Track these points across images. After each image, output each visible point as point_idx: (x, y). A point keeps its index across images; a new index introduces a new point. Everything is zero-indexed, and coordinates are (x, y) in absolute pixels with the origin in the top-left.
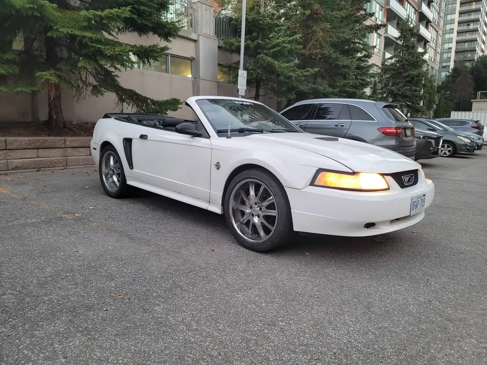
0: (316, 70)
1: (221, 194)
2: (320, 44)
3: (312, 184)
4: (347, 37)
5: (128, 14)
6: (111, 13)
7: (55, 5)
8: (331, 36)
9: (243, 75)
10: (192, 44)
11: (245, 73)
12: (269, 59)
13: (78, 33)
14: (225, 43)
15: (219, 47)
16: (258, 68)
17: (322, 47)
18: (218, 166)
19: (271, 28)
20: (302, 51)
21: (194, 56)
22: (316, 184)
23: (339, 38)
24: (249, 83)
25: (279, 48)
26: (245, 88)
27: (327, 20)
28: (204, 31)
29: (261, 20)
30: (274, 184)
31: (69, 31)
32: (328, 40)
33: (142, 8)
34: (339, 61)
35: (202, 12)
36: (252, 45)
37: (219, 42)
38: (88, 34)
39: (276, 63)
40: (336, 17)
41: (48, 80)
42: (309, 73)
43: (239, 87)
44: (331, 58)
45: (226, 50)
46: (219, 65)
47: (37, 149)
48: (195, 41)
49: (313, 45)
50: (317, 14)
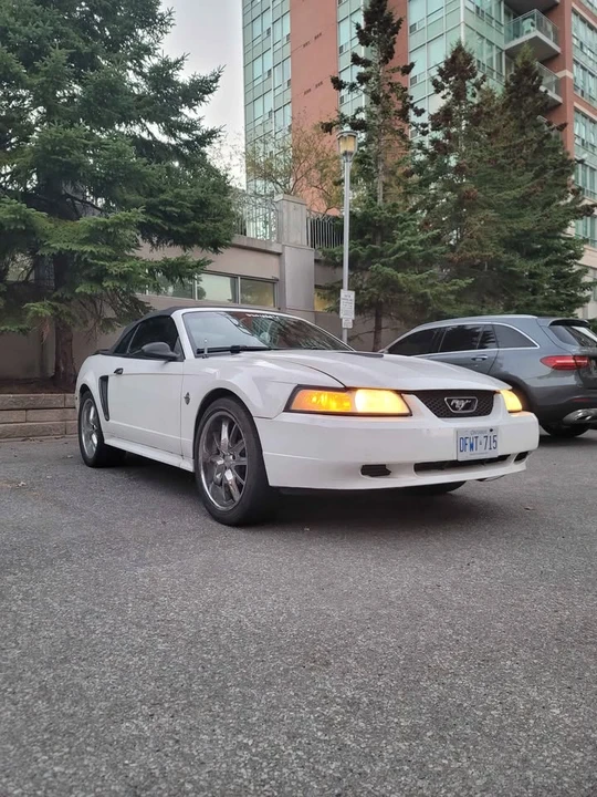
0: (470, 281)
1: (192, 441)
2: (480, 243)
3: (287, 409)
4: (526, 228)
5: (142, 218)
6: (117, 218)
7: (44, 214)
8: (499, 229)
9: (347, 298)
10: (274, 260)
11: (352, 294)
12: (388, 270)
13: (75, 248)
14: (324, 254)
15: (316, 261)
16: (374, 286)
17: (482, 246)
18: (187, 399)
19: (392, 225)
20: (447, 256)
21: (277, 276)
22: (293, 408)
23: (512, 230)
24: (359, 309)
25: (404, 253)
26: (353, 317)
27: (490, 206)
28: (292, 240)
29: (376, 214)
30: (243, 415)
31: (64, 246)
32: (494, 234)
33: (168, 209)
34: (514, 266)
35: (289, 213)
36: (364, 253)
37: (316, 254)
38: (88, 248)
39: (400, 275)
40: (504, 200)
41: (37, 312)
42: (456, 287)
43: (341, 316)
44: (500, 262)
45: (327, 264)
46: (316, 286)
47: (26, 410)
48: (279, 254)
49: (466, 245)
50: (468, 198)
